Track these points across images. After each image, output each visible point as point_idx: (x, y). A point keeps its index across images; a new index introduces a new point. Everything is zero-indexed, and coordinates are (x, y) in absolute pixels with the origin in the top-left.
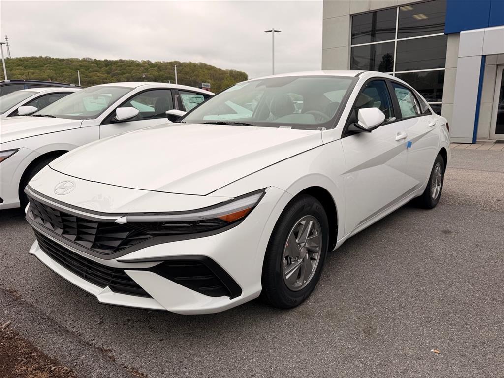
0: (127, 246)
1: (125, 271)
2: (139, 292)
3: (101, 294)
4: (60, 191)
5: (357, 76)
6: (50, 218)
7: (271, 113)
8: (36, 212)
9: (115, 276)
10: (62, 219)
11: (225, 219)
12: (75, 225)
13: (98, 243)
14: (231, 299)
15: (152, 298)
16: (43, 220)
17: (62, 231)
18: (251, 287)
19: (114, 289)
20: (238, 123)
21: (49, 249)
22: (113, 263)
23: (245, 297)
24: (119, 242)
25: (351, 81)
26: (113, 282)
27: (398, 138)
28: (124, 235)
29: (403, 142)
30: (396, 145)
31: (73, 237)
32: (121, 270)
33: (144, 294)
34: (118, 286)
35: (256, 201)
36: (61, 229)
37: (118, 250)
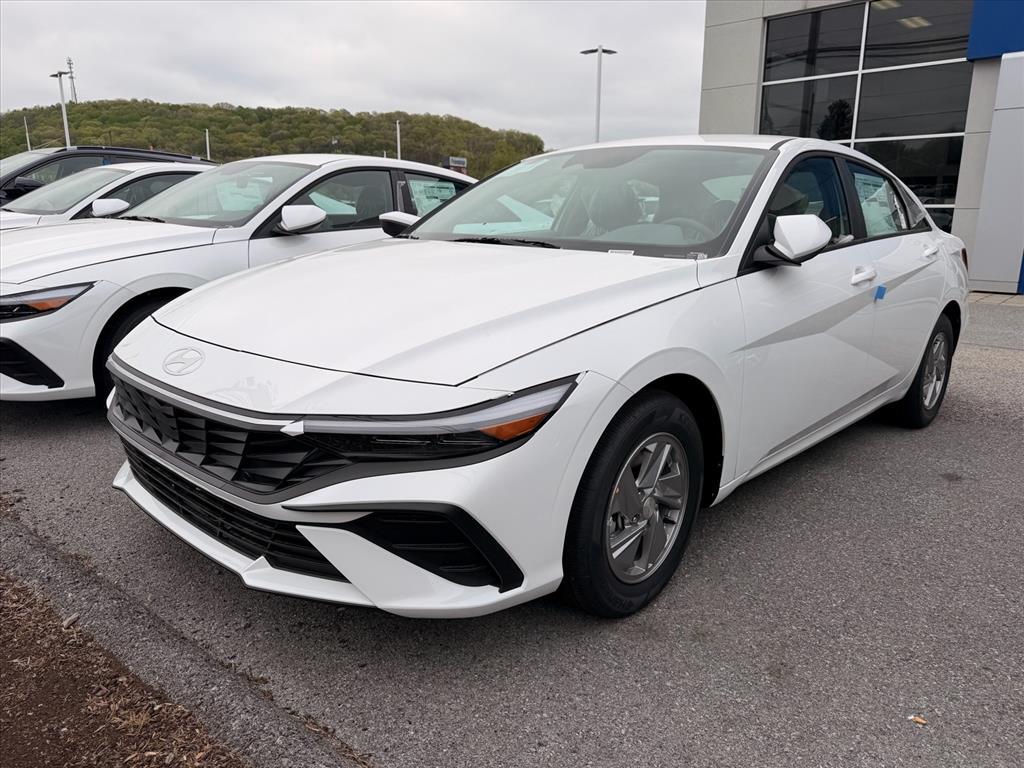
0: (304, 479)
1: (298, 527)
2: (323, 568)
3: (248, 570)
4: (174, 368)
5: (776, 147)
6: (155, 419)
7: (590, 221)
8: (128, 407)
9: (276, 537)
10: (178, 422)
11: (493, 433)
12: (202, 435)
13: (247, 471)
14: (501, 591)
15: (348, 582)
16: (140, 422)
17: (176, 445)
18: (542, 572)
19: (275, 563)
20: (523, 242)
21: (151, 480)
22: (275, 511)
23: (528, 590)
24: (287, 471)
25: (762, 158)
26: (273, 548)
27: (856, 278)
28: (298, 457)
29: (866, 286)
30: (852, 293)
31: (198, 459)
32: (290, 526)
33: (333, 574)
34: (282, 556)
35: (556, 401)
36: (175, 440)
37: (284, 486)
